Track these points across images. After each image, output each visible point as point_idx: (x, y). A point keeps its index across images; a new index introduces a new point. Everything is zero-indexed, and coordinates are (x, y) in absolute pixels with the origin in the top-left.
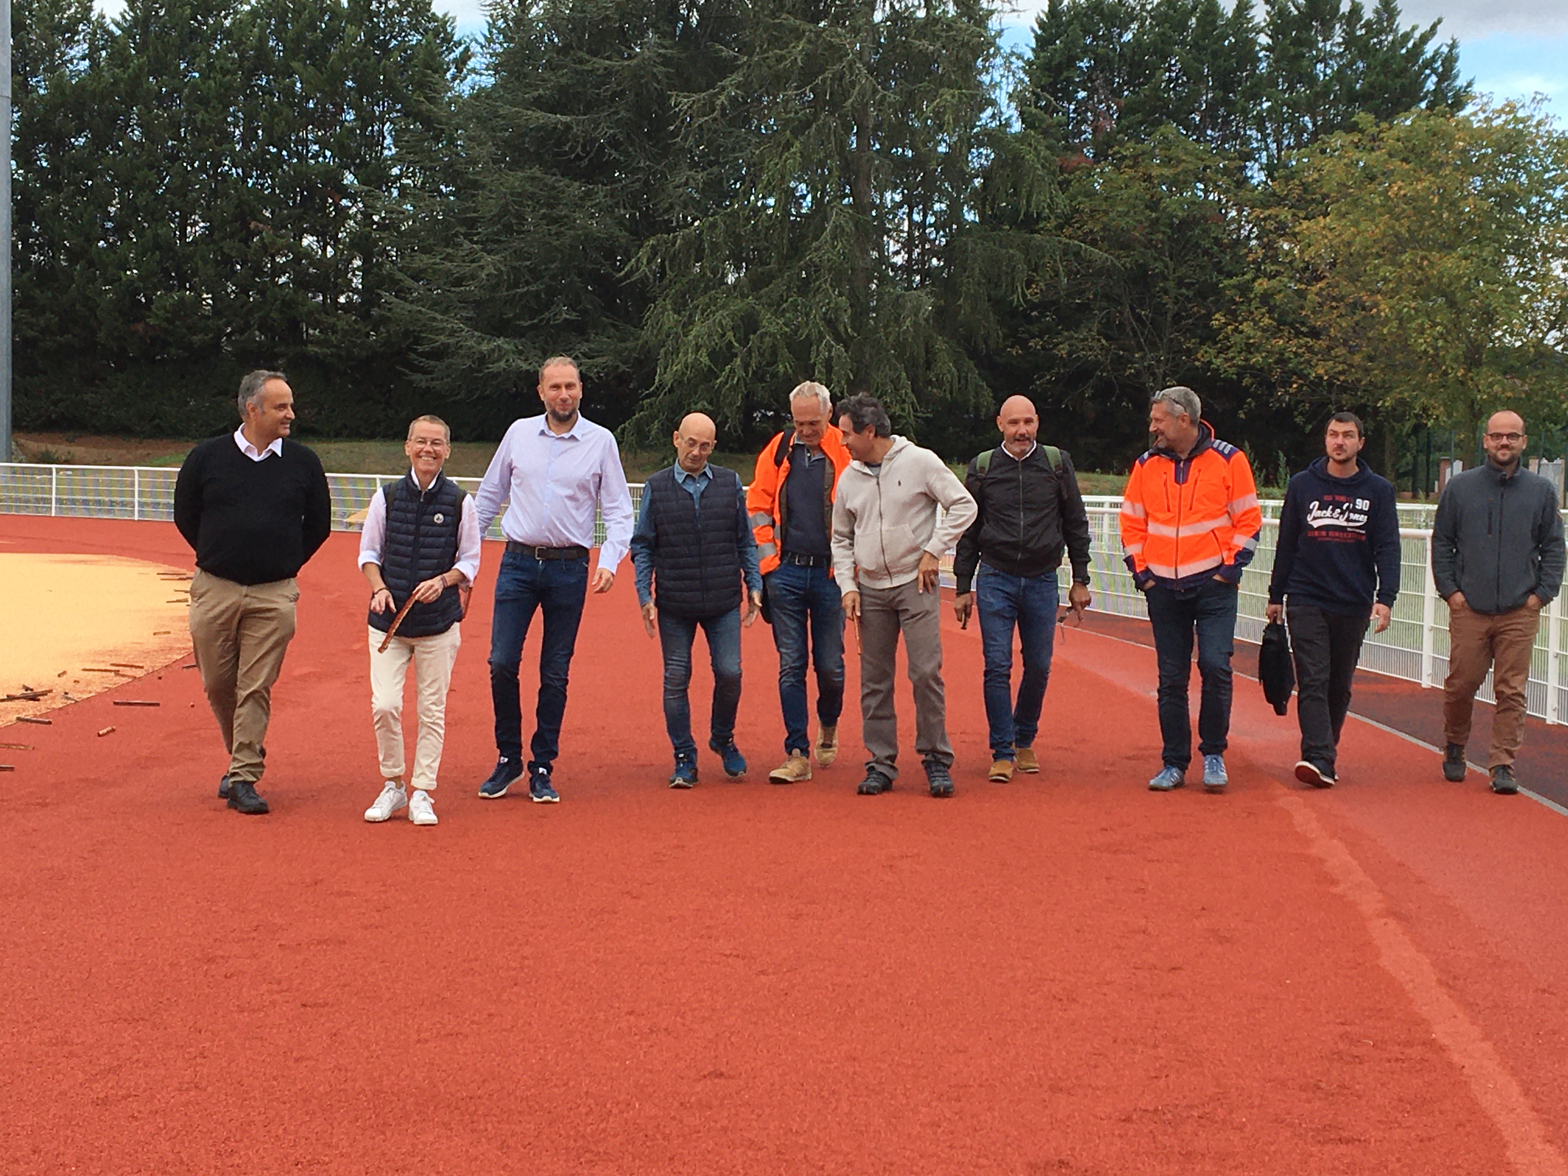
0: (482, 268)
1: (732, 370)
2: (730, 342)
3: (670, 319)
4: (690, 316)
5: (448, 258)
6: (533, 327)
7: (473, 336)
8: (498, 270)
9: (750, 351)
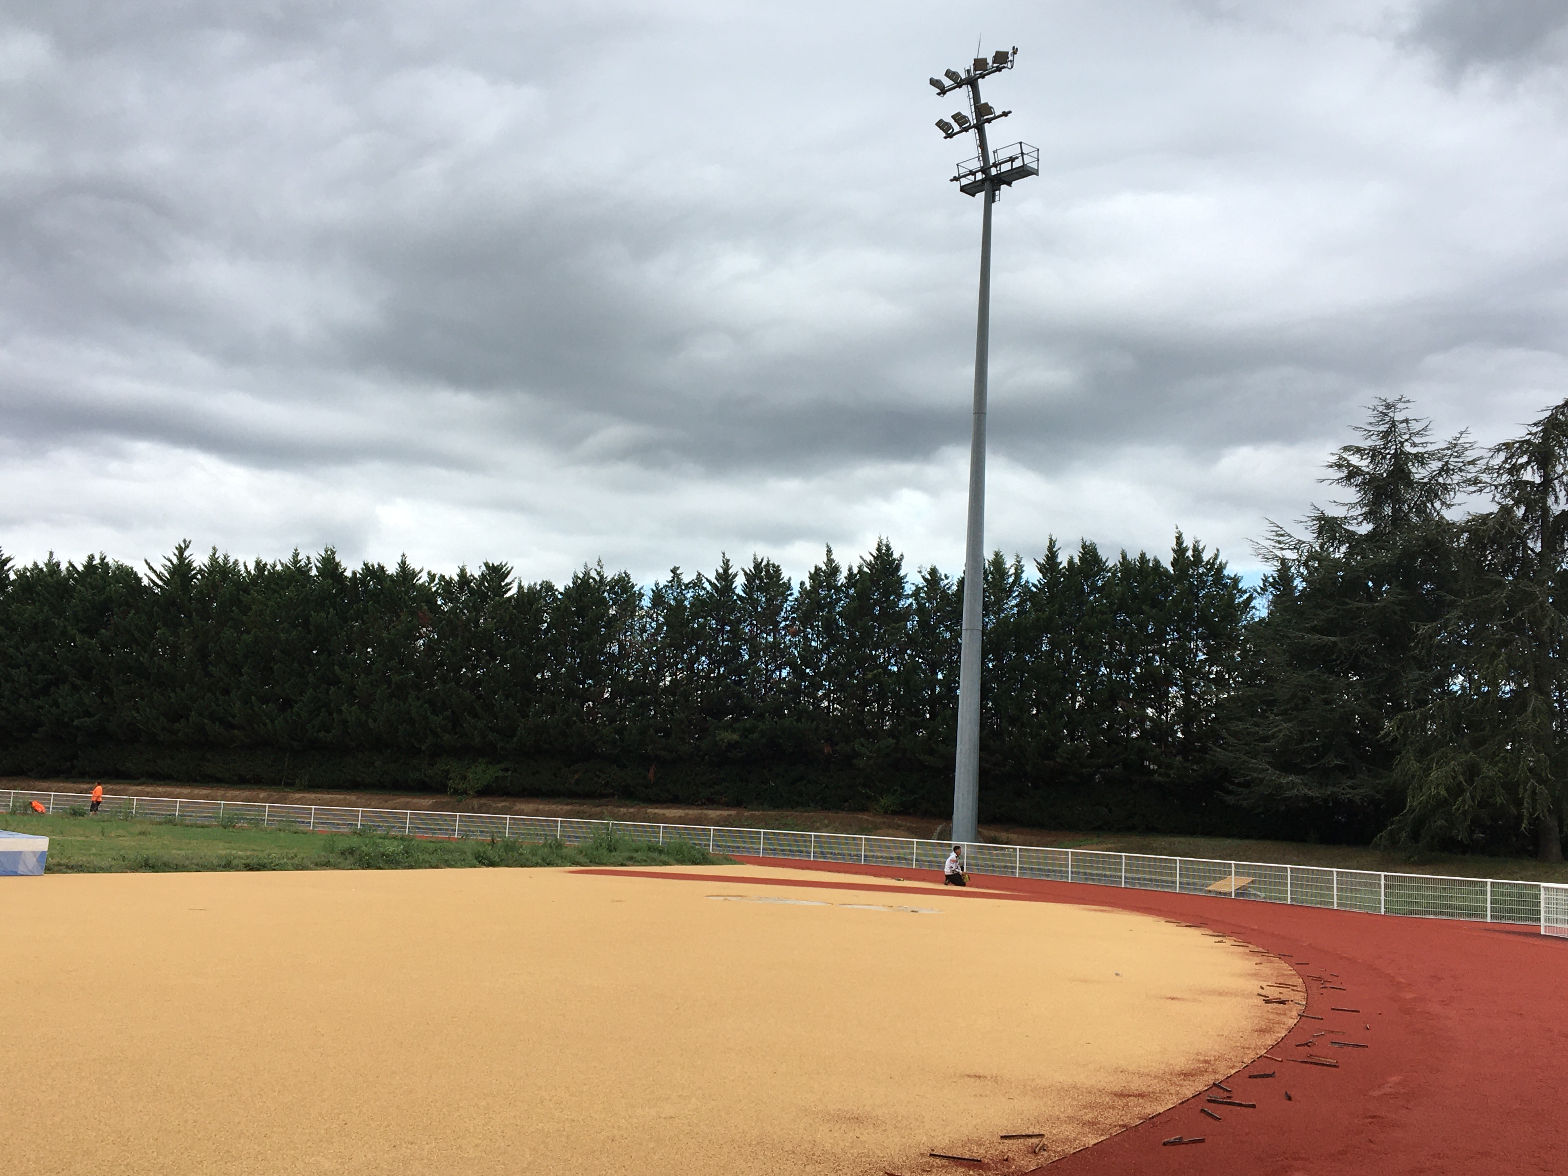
0: (1280, 731)
1: (1464, 801)
2: (1460, 783)
3: (1414, 766)
4: (1428, 764)
5: (1256, 725)
6: (1312, 769)
7: (1275, 774)
8: (1291, 732)
9: (1475, 788)
